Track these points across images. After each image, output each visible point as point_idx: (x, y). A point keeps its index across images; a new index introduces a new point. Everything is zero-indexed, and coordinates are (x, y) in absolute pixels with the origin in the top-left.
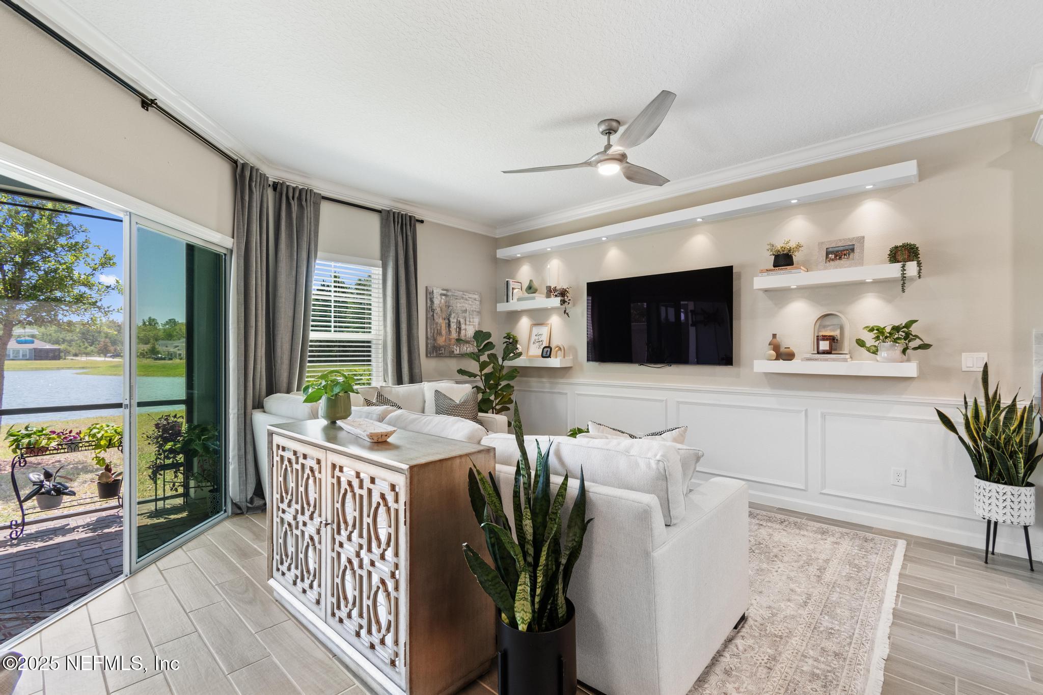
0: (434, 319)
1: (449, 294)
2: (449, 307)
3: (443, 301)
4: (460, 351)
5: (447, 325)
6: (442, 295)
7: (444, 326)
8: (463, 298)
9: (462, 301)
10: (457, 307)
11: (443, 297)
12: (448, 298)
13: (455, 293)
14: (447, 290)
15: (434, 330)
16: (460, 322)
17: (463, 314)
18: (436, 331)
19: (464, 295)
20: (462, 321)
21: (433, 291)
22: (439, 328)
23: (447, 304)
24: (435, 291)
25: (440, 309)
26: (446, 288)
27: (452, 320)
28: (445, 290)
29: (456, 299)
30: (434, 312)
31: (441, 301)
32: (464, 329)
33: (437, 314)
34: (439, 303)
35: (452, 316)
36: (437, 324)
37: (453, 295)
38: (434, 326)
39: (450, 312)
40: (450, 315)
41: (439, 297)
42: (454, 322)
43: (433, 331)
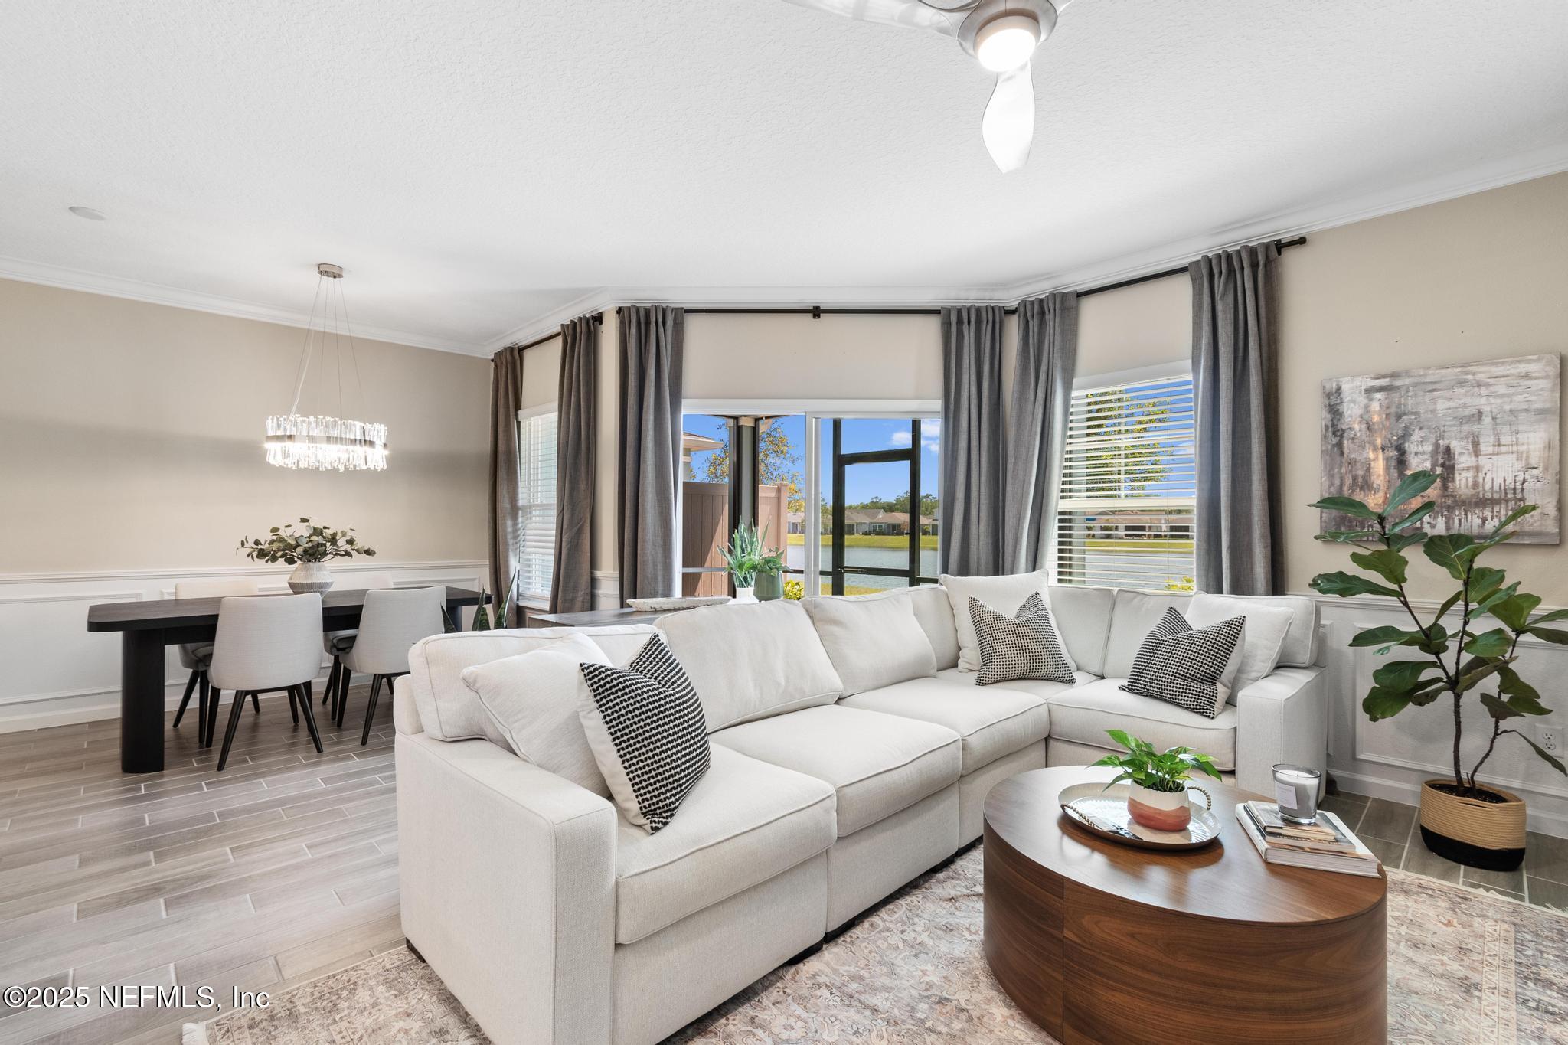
0: (1342, 454)
1: (1398, 383)
2: (1399, 417)
3: (1375, 406)
4: (1448, 528)
5: (1393, 463)
6: (1370, 391)
7: (1379, 466)
8: (1461, 383)
9: (1462, 391)
10: (1433, 411)
11: (1378, 395)
12: (1396, 396)
13: (1424, 375)
14: (1393, 376)
15: (1342, 479)
16: (1448, 451)
17: (1465, 428)
18: (1349, 481)
19: (1467, 373)
20: (1456, 446)
21: (1339, 389)
22: (1361, 473)
23: (1393, 409)
24: (1345, 387)
25: (1364, 426)
26: (1389, 371)
27: (1411, 447)
28: (1384, 376)
29: (1434, 390)
30: (1342, 436)
31: (1367, 408)
32: (1468, 469)
33: (1353, 439)
34: (1360, 412)
35: (1416, 436)
36: (1352, 463)
37: (1415, 385)
38: (1343, 470)
39: (1406, 428)
40: (1406, 435)
41: (1362, 400)
42: (1423, 453)
43: (1337, 482)
